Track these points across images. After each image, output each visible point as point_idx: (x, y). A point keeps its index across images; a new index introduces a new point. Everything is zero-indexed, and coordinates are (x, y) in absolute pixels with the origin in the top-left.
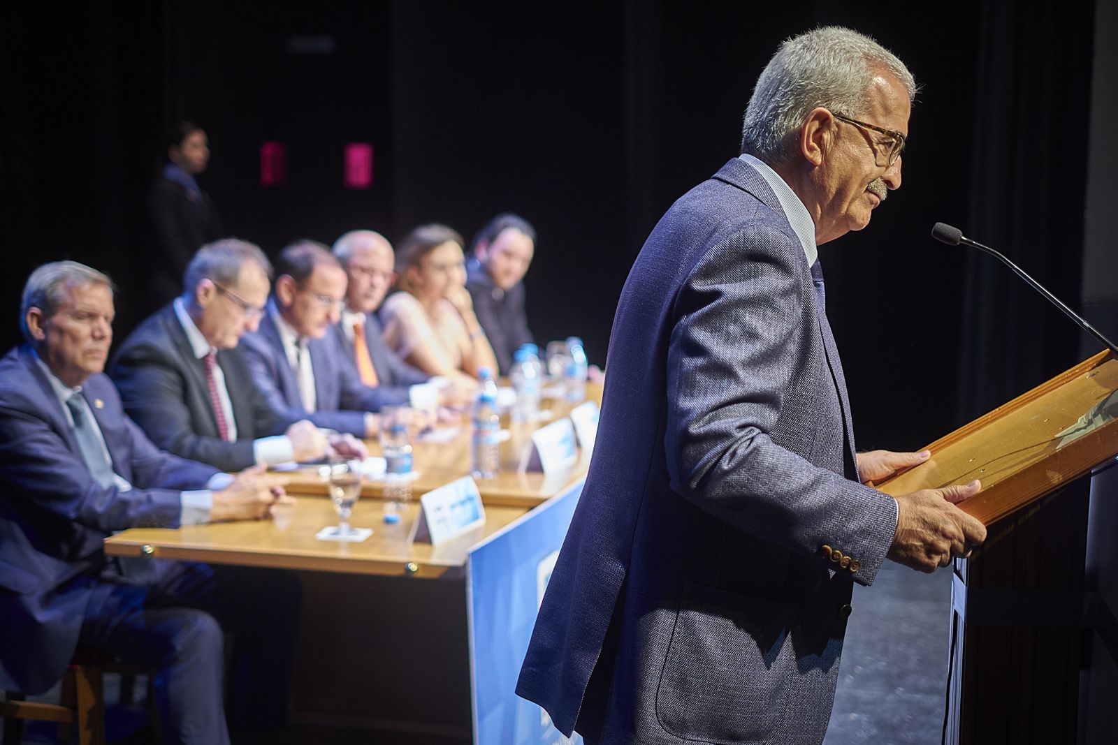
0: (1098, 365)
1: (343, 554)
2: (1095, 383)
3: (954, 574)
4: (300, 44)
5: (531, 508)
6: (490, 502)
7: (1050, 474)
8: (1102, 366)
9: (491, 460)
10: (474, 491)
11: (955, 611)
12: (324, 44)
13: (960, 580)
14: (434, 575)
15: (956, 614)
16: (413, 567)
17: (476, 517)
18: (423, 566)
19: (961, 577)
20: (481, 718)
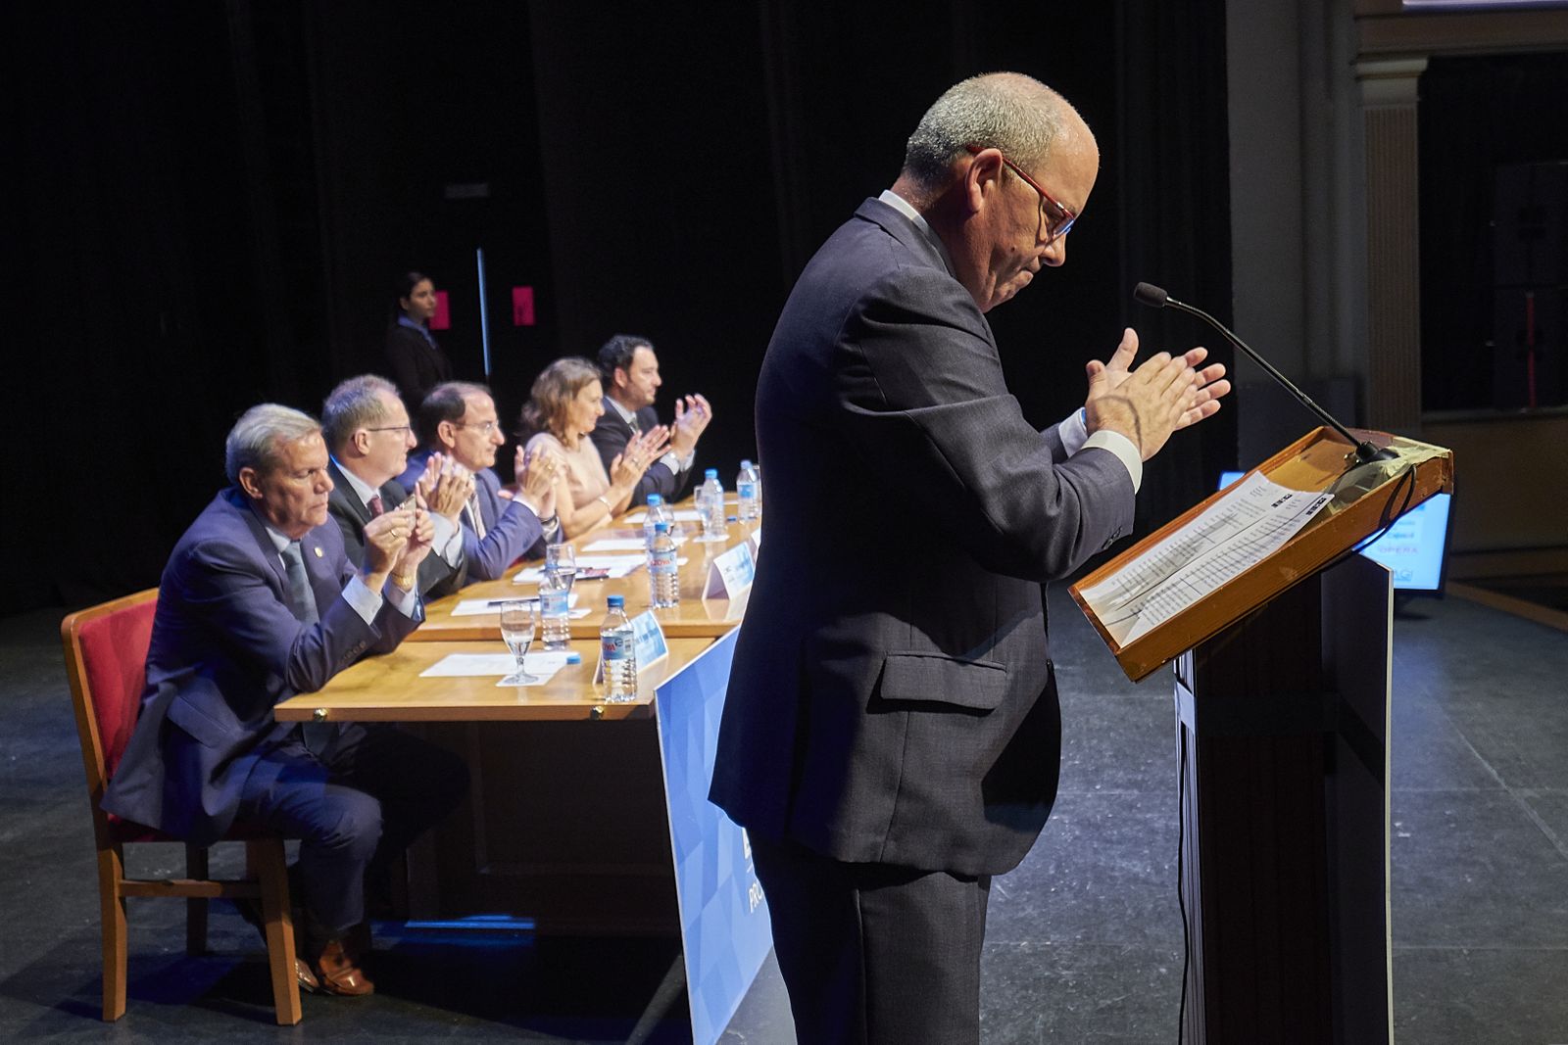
0: (1308, 446)
1: (522, 701)
2: (1309, 467)
3: (1178, 684)
4: (454, 192)
5: (717, 638)
6: (673, 633)
7: (1284, 570)
8: (1313, 447)
9: (670, 590)
10: (656, 623)
11: (1182, 724)
12: (480, 190)
13: (1186, 690)
14: (621, 716)
15: (1183, 726)
16: (599, 710)
17: (661, 651)
18: (610, 707)
19: (1186, 686)
20: (681, 860)
